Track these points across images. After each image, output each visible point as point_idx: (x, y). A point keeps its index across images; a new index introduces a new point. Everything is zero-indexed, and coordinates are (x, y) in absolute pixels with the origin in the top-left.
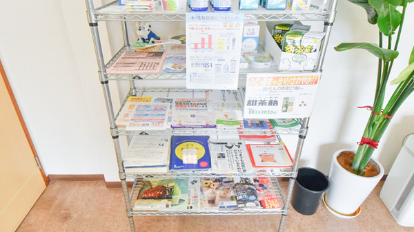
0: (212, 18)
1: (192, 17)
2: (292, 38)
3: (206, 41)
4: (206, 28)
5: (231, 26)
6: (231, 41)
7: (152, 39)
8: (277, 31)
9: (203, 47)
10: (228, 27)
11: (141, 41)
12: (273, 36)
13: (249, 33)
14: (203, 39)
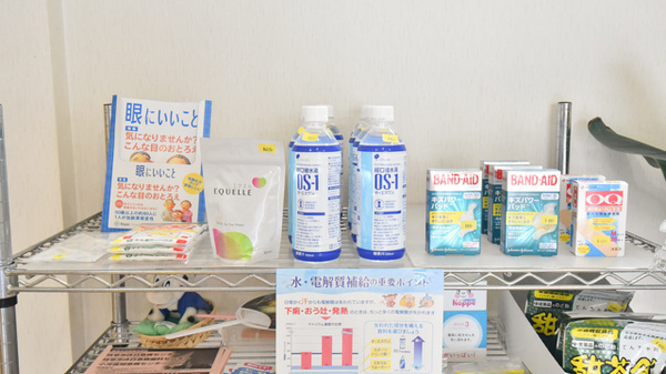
0: (352, 283)
1: (296, 281)
2: (590, 335)
3: (337, 346)
4: (336, 311)
5: (409, 305)
6: (410, 346)
7: (190, 312)
8: (537, 304)
9: (327, 362)
10: (398, 307)
11: (157, 316)
12: (529, 317)
13: (460, 299)
14: (327, 341)
